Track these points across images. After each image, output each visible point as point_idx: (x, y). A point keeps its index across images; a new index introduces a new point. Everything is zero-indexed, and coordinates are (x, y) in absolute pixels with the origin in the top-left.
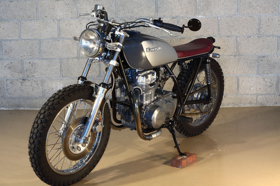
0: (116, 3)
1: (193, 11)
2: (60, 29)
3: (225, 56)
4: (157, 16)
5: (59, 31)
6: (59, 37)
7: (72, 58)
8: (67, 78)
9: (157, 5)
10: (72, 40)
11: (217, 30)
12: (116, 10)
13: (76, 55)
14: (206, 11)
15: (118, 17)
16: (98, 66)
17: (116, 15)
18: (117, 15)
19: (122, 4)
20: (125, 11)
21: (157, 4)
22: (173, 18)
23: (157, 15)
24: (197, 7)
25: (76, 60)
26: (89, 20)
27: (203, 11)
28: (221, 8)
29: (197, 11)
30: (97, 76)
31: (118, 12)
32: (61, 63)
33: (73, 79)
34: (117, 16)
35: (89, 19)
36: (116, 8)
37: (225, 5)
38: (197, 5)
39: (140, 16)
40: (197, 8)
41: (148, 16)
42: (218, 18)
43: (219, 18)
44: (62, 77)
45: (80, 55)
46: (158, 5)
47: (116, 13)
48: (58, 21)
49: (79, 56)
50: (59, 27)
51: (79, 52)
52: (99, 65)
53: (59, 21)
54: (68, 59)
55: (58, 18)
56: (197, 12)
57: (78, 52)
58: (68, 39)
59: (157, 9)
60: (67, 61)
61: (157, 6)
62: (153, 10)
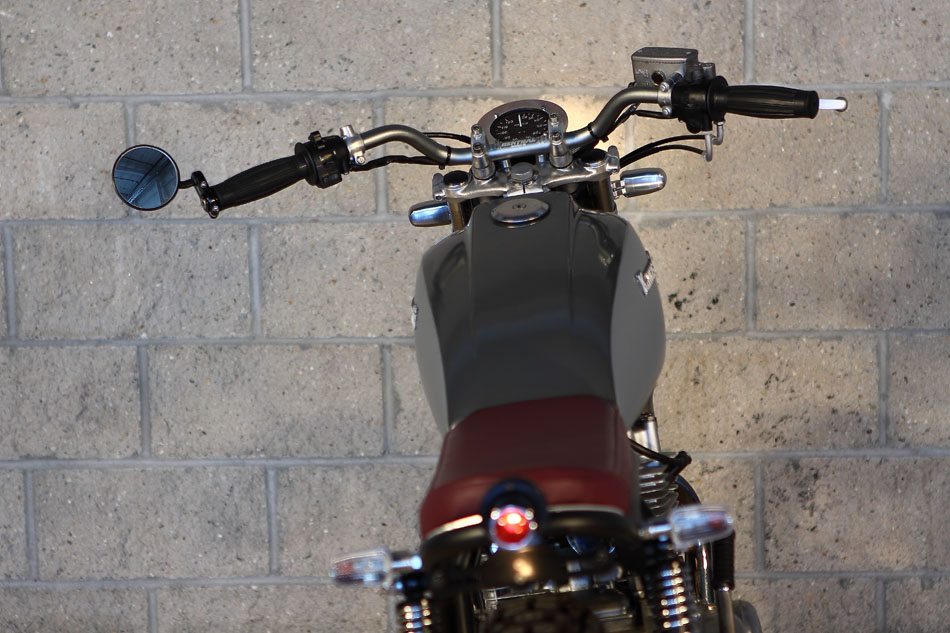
1: (721, 53)
3: (927, 332)
4: (501, 84)
9: (501, 17)
11: (875, 169)
12: (246, 52)
14: (807, 51)
15: (253, 92)
16: (133, 393)
17: (243, 76)
18: (248, 74)
20: (300, 54)
21: (496, 8)
23: (497, 77)
24: (749, 27)
26: (76, 106)
27: (783, 51)
28: (902, 34)
29: (750, 52)
30: (129, 452)
31: (253, 57)
34: (247, 82)
35: (76, 100)
36: (246, 30)
37: (922, 16)
38: (750, 14)
39: (391, 84)
40: (750, 37)
41: (445, 84)
42: (879, 97)
43: (887, 100)
45: (18, 322)
46: (508, 17)
47: (247, 66)
49: (13, 332)
51: (17, 306)
52: (140, 386)
56: (750, 59)
57: (12, 303)
59: (497, 41)
61: (496, 24)
62: (476, 47)
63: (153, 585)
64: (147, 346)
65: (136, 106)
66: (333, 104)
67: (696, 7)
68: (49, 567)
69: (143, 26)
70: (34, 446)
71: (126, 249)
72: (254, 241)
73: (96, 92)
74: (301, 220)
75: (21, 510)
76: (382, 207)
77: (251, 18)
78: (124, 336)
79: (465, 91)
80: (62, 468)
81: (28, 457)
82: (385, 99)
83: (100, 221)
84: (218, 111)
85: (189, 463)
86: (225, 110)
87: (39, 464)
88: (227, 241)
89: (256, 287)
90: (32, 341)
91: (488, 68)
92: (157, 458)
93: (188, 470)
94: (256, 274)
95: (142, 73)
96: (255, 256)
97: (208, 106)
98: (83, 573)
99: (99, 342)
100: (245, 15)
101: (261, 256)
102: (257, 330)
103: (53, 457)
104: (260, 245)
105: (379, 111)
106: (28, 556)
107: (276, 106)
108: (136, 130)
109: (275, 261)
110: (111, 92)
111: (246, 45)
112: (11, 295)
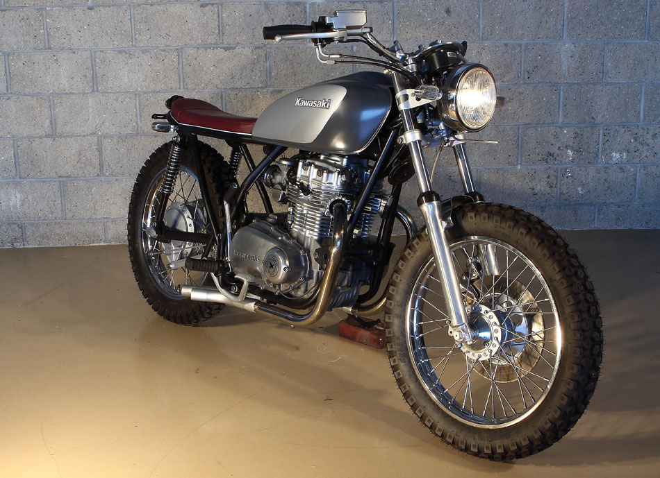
0: (132, 16)
2: (10, 73)
4: (222, 43)
5: (9, 79)
6: (9, 92)
7: (40, 137)
8: (31, 180)
9: (222, 20)
10: (37, 99)
13: (48, 130)
15: (136, 47)
16: (97, 153)
18: (134, 40)
19: (145, 17)
20: (152, 34)
21: (220, 17)
22: (256, 48)
23: (221, 41)
25: (49, 141)
26: (74, 53)
30: (96, 174)
31: (136, 34)
32: (16, 147)
33: (44, 182)
34: (134, 44)
36: (133, 25)
38: (308, 18)
39: (184, 43)
41: (203, 43)
42: (352, 48)
43: (355, 49)
44: (20, 178)
45: (56, 129)
46: (224, 20)
47: (134, 38)
48: (6, 57)
49: (54, 133)
50: (8, 68)
51: (55, 124)
52: (99, 151)
53: (9, 55)
54: (31, 138)
55: (7, 50)
57: (53, 123)
58: (29, 95)
59: (221, 29)
60: (29, 143)
61: (221, 22)
62: (213, 30)
63: (105, 220)
64: (101, 137)
65: (95, 52)
66: (164, 51)
67: (289, 16)
68: (69, 215)
69: (97, 24)
70: (63, 173)
71: (92, 103)
72: (137, 99)
73: (80, 48)
74: (154, 92)
75: (59, 195)
76: (182, 87)
77: (135, 21)
78: (93, 134)
79: (210, 46)
80: (72, 180)
81: (61, 177)
82: (182, 49)
83: (83, 94)
84: (124, 54)
85: (117, 178)
86: (126, 53)
87: (65, 179)
88: (128, 100)
89: (138, 115)
90: (61, 136)
91: (217, 38)
92: (105, 176)
93: (117, 180)
94: (138, 111)
95: (97, 41)
96: (138, 104)
97: (120, 52)
98: (81, 217)
99: (84, 136)
100: (133, 21)
101: (140, 105)
102: (139, 130)
103: (69, 176)
104: (139, 101)
105: (180, 53)
106: (62, 211)
107: (144, 52)
108: (95, 61)
109: (145, 107)
110: (86, 47)
111: (133, 31)
112: (53, 120)
